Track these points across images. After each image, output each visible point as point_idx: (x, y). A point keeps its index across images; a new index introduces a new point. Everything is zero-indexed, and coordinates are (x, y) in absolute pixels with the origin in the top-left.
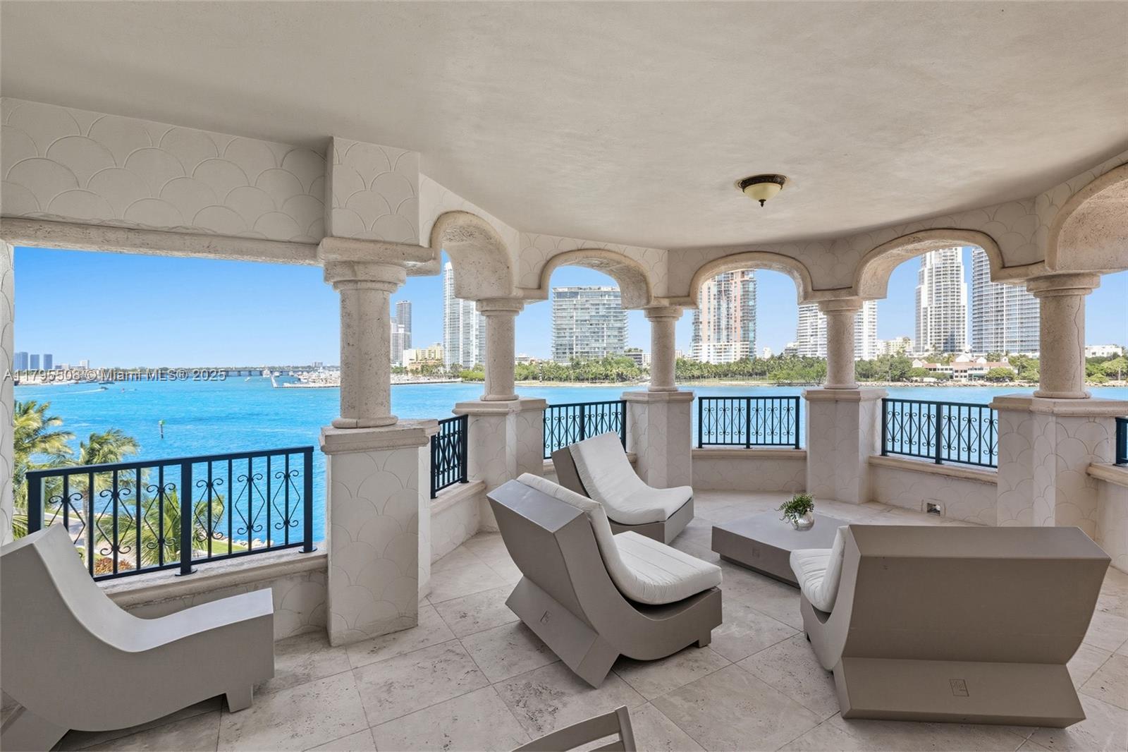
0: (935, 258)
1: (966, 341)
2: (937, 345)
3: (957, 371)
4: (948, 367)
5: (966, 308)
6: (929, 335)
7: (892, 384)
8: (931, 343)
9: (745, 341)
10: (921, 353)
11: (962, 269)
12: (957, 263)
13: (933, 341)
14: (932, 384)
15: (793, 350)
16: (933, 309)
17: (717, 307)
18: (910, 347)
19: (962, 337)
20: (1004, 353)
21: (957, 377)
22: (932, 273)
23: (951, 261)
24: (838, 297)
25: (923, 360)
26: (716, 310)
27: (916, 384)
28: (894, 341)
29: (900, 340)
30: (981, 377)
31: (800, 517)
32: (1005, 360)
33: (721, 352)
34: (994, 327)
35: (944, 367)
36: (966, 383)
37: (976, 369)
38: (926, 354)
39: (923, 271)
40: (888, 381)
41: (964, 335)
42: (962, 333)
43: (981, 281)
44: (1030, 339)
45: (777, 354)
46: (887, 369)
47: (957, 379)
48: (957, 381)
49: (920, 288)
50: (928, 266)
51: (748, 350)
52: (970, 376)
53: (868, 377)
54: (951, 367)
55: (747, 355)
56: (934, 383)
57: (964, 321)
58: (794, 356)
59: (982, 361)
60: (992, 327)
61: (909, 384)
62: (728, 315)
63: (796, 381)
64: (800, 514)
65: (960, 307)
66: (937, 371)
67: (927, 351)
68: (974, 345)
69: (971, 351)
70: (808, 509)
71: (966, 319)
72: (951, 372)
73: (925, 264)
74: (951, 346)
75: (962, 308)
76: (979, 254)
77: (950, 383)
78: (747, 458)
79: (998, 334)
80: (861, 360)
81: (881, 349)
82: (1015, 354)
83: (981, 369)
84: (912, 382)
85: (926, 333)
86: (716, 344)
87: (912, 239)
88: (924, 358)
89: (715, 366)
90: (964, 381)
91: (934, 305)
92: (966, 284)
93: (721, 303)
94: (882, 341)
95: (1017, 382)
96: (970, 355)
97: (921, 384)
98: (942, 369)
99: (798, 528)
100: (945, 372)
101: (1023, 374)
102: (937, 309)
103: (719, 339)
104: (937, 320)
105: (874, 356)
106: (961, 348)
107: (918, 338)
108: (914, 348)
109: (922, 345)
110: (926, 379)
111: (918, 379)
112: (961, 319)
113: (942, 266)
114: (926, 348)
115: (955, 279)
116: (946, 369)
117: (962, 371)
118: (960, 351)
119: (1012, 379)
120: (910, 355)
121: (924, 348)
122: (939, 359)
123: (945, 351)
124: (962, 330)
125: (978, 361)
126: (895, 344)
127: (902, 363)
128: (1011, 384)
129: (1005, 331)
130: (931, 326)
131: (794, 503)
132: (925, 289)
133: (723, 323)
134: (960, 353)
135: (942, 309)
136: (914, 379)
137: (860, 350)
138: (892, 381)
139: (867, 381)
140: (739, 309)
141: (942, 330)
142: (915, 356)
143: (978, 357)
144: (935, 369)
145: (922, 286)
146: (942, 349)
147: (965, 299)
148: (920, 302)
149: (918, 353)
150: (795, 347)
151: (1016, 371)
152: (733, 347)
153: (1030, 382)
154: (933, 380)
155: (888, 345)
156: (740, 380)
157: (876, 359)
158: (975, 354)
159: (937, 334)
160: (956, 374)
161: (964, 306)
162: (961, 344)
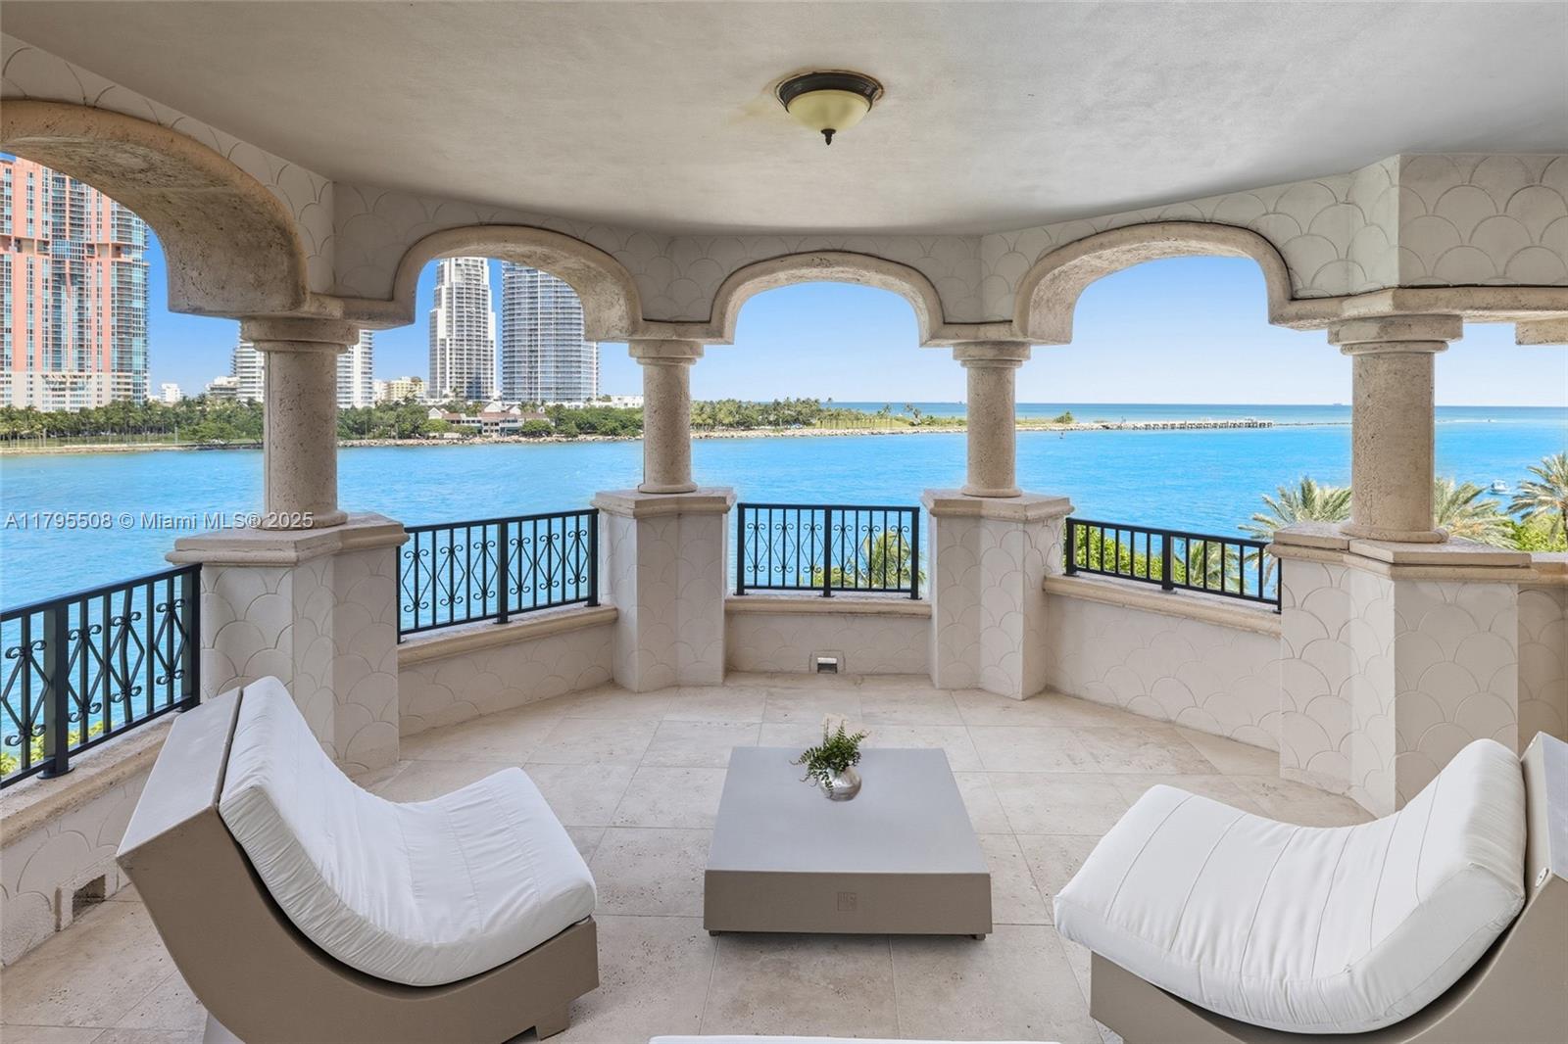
0: (456, 275)
1: (494, 385)
2: (459, 390)
3: (486, 424)
4: (476, 419)
5: (494, 344)
6: (448, 375)
7: (399, 442)
8: (451, 387)
9: (122, 371)
10: (437, 400)
11: (490, 293)
12: (484, 286)
13: (454, 385)
14: (455, 441)
15: (227, 389)
16: (454, 342)
17: (51, 303)
18: (422, 391)
19: (489, 380)
20: (539, 403)
21: (486, 431)
22: (451, 293)
23: (475, 282)
24: (685, 336)
25: (443, 410)
26: (50, 310)
27: (434, 441)
28: (400, 382)
29: (406, 381)
30: (515, 431)
31: (836, 776)
32: (541, 410)
33: (64, 389)
34: (527, 370)
35: (473, 419)
36: (497, 440)
37: (509, 421)
38: (445, 401)
39: (440, 289)
40: (394, 438)
41: (492, 378)
42: (489, 376)
43: (512, 312)
44: (566, 386)
45: (193, 395)
46: (392, 422)
47: (488, 434)
48: (487, 437)
49: (436, 313)
50: (447, 284)
51: (131, 387)
52: (503, 429)
53: (363, 433)
54: (480, 418)
55: (126, 397)
56: (458, 439)
57: (492, 360)
58: (229, 400)
59: (516, 411)
60: (525, 369)
61: (424, 441)
62: (81, 320)
63: (236, 441)
64: (836, 769)
65: (487, 341)
66: (461, 424)
67: (446, 396)
68: (505, 391)
69: (501, 399)
70: (850, 762)
71: (494, 358)
72: (479, 425)
73: (443, 281)
74: (476, 390)
75: (489, 344)
76: (510, 278)
77: (478, 440)
78: (508, 644)
79: (532, 377)
80: (353, 408)
81: (380, 392)
82: (551, 404)
83: (515, 421)
84: (428, 439)
85: (444, 373)
86: (50, 374)
87: (817, 261)
88: (444, 406)
89: (49, 415)
90: (495, 435)
91: (454, 337)
92: (494, 314)
93: (64, 296)
94: (380, 381)
95: (554, 437)
96: (500, 403)
97: (440, 442)
98: (468, 422)
99: (834, 796)
100: (473, 425)
101: (561, 428)
102: (459, 343)
103: (57, 366)
104: (459, 357)
105: (370, 403)
106: (489, 394)
107: (433, 379)
108: (428, 392)
109: (439, 388)
110: (446, 435)
111: (437, 434)
112: (489, 358)
113: (465, 286)
114: (444, 392)
115: (481, 306)
116: (473, 422)
117: (492, 424)
118: (488, 398)
119: (549, 434)
120: (423, 401)
121: (441, 392)
122: (462, 408)
123: (469, 397)
124: (489, 372)
125: (512, 411)
126: (400, 386)
127: (415, 412)
128: (549, 439)
129: (539, 375)
130: (451, 363)
131: (825, 751)
132: (442, 314)
133: (69, 334)
134: (488, 401)
135: (465, 343)
136: (431, 435)
137: (348, 393)
138: (400, 438)
139: (361, 438)
140: (107, 311)
141: (465, 371)
142: (430, 404)
143: (512, 406)
144: (458, 422)
145: (439, 311)
146: (465, 394)
147: (493, 332)
148: (435, 331)
149: (433, 400)
150: (232, 385)
151: (554, 424)
152: (94, 379)
153: (567, 437)
154: (456, 435)
155: (389, 387)
156: (113, 442)
157: (373, 406)
158: (506, 403)
159: (459, 375)
160: (485, 428)
161: (492, 342)
162: (489, 389)
